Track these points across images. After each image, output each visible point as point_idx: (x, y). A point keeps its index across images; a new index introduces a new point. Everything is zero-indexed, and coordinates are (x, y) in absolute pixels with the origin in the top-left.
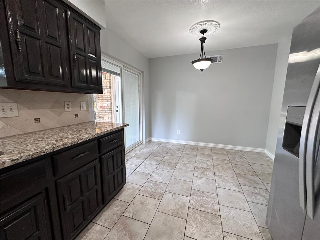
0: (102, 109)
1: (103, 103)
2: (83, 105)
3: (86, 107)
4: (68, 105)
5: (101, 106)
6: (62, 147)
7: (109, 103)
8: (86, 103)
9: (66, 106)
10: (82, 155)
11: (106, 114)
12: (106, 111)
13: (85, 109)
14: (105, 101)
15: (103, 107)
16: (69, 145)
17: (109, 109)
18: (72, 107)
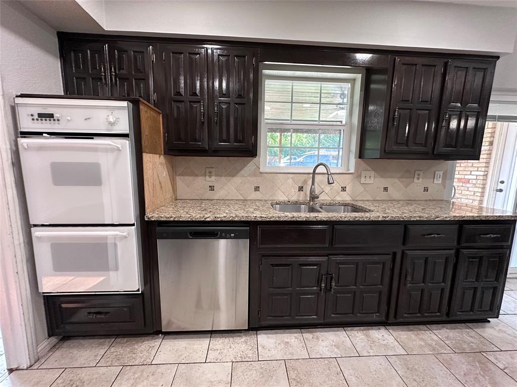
0: (461, 184)
1: (465, 173)
2: (439, 176)
3: (442, 179)
4: (419, 175)
5: (461, 179)
6: (418, 219)
7: (482, 173)
8: (443, 173)
9: (416, 176)
10: (436, 236)
11: (467, 193)
12: (470, 189)
13: (440, 182)
14: (471, 169)
15: (463, 181)
16: (425, 219)
17: (477, 185)
18: (423, 178)
